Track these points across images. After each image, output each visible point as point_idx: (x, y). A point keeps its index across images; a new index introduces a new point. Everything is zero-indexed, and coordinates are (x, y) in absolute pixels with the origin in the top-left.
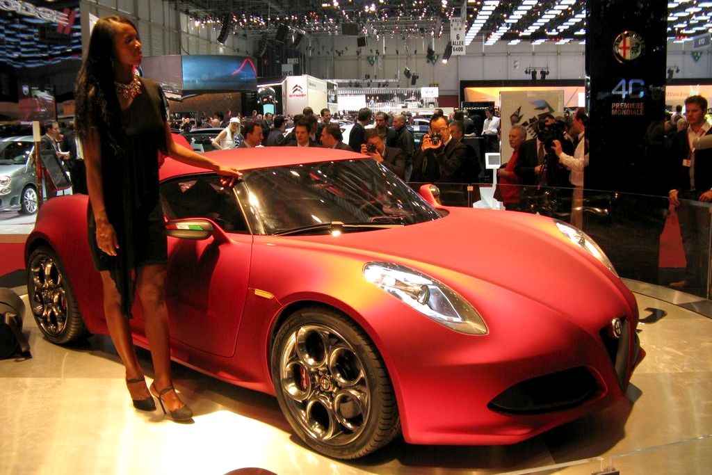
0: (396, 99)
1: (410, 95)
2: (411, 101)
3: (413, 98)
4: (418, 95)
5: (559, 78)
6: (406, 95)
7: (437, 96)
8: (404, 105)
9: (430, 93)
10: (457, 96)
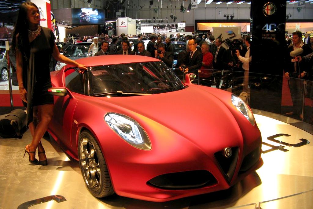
0: (167, 28)
3: (174, 27)
5: (239, 19)
6: (171, 26)
7: (185, 27)
8: (170, 30)
9: (182, 25)
10: (194, 27)
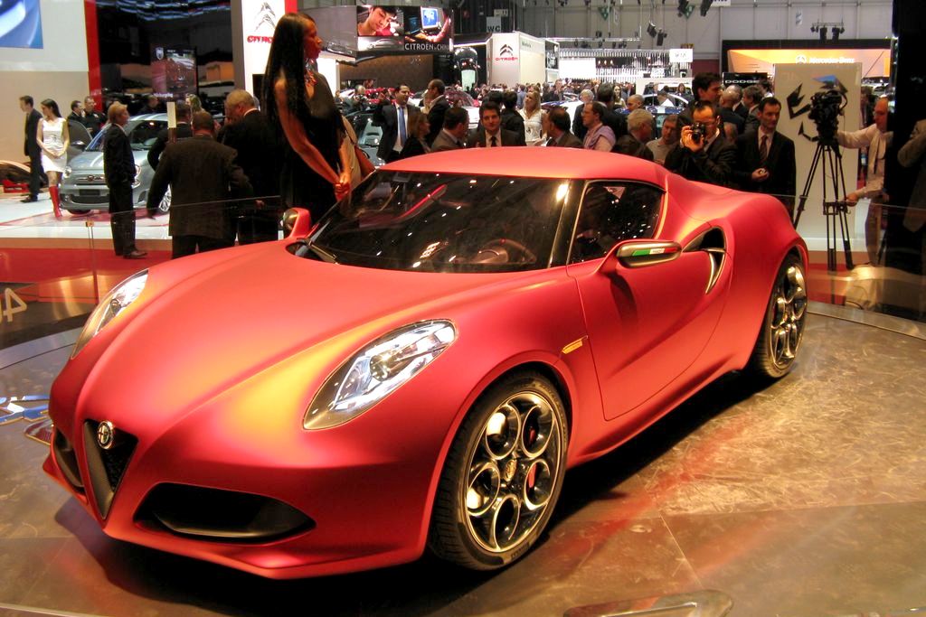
0: (635, 64)
1: (654, 59)
2: (656, 67)
3: (659, 63)
4: (665, 59)
5: (858, 38)
6: (649, 58)
7: (691, 61)
8: (646, 72)
9: (682, 56)
10: (718, 61)
